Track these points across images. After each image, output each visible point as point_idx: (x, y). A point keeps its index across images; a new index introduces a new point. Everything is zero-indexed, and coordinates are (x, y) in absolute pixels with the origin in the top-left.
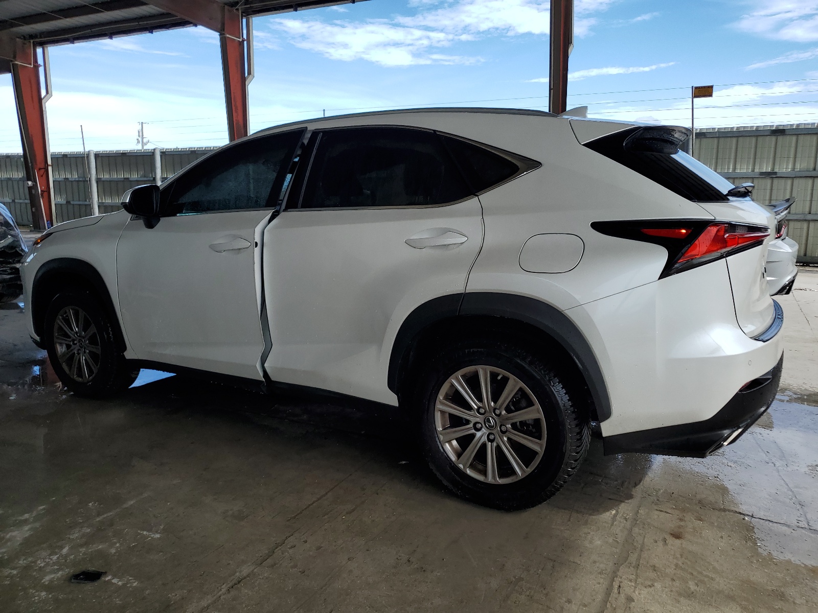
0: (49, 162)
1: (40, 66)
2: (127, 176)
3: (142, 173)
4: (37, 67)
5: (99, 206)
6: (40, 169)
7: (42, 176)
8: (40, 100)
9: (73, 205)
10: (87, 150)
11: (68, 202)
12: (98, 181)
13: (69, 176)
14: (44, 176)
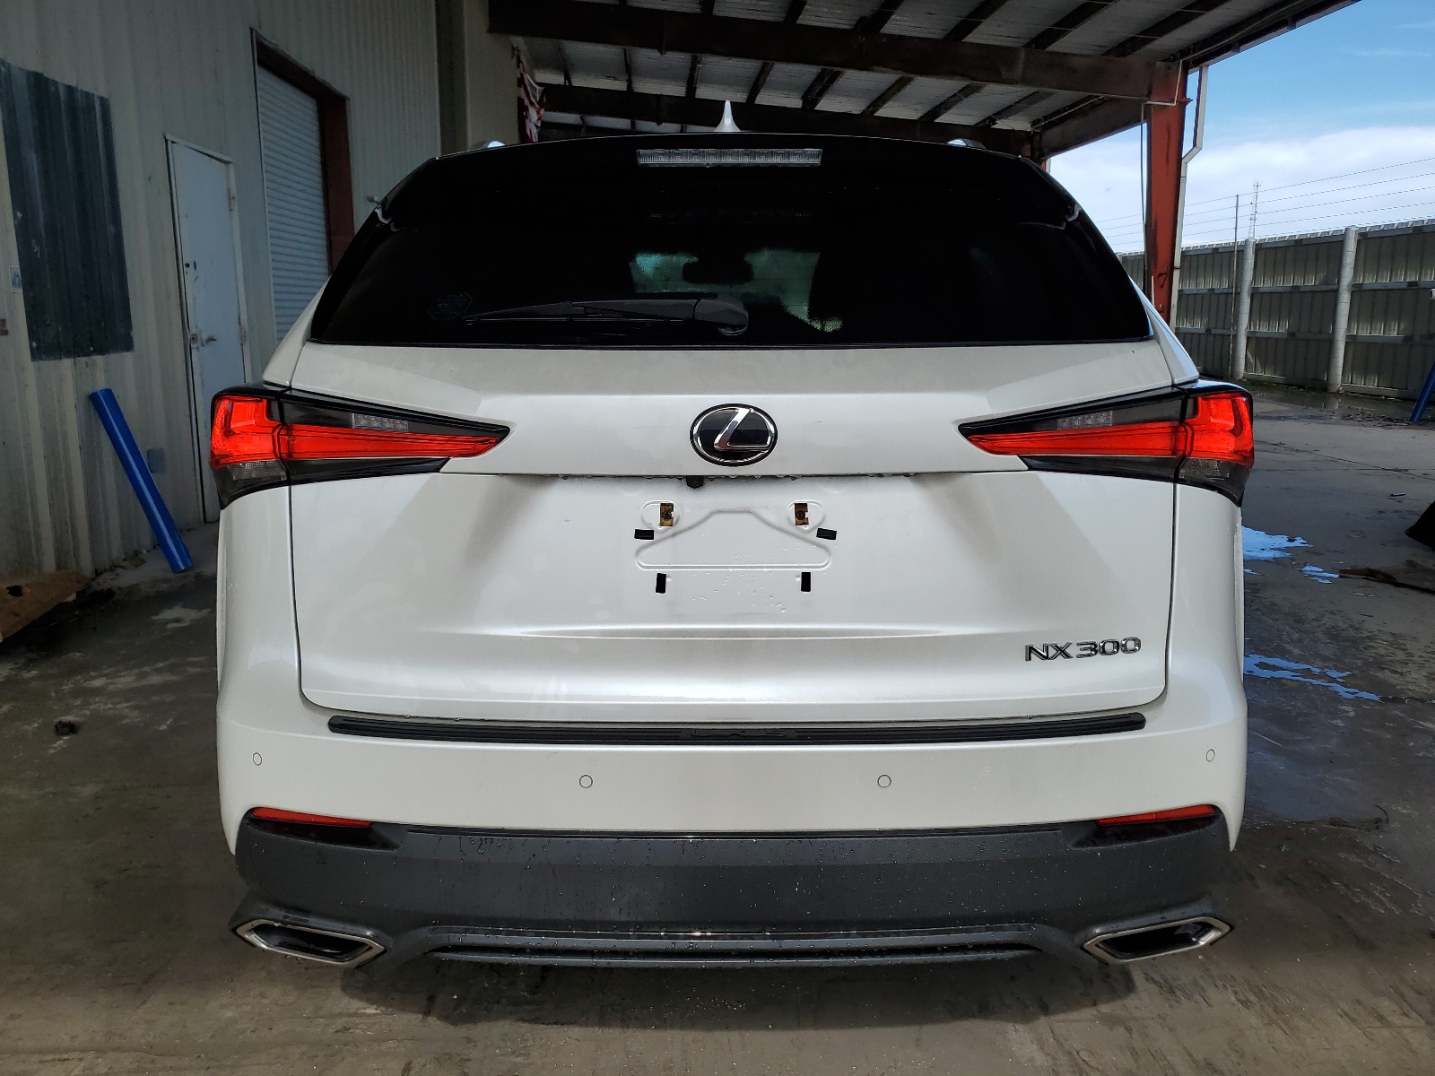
0: (1177, 262)
1: (1189, 100)
2: (1299, 282)
3: (1321, 276)
4: (1183, 103)
5: (1248, 338)
6: (1160, 275)
7: (1162, 286)
8: (1179, 159)
9: (1215, 335)
10: (1240, 239)
11: (1208, 331)
12: (1254, 294)
13: (1216, 286)
14: (1166, 287)
